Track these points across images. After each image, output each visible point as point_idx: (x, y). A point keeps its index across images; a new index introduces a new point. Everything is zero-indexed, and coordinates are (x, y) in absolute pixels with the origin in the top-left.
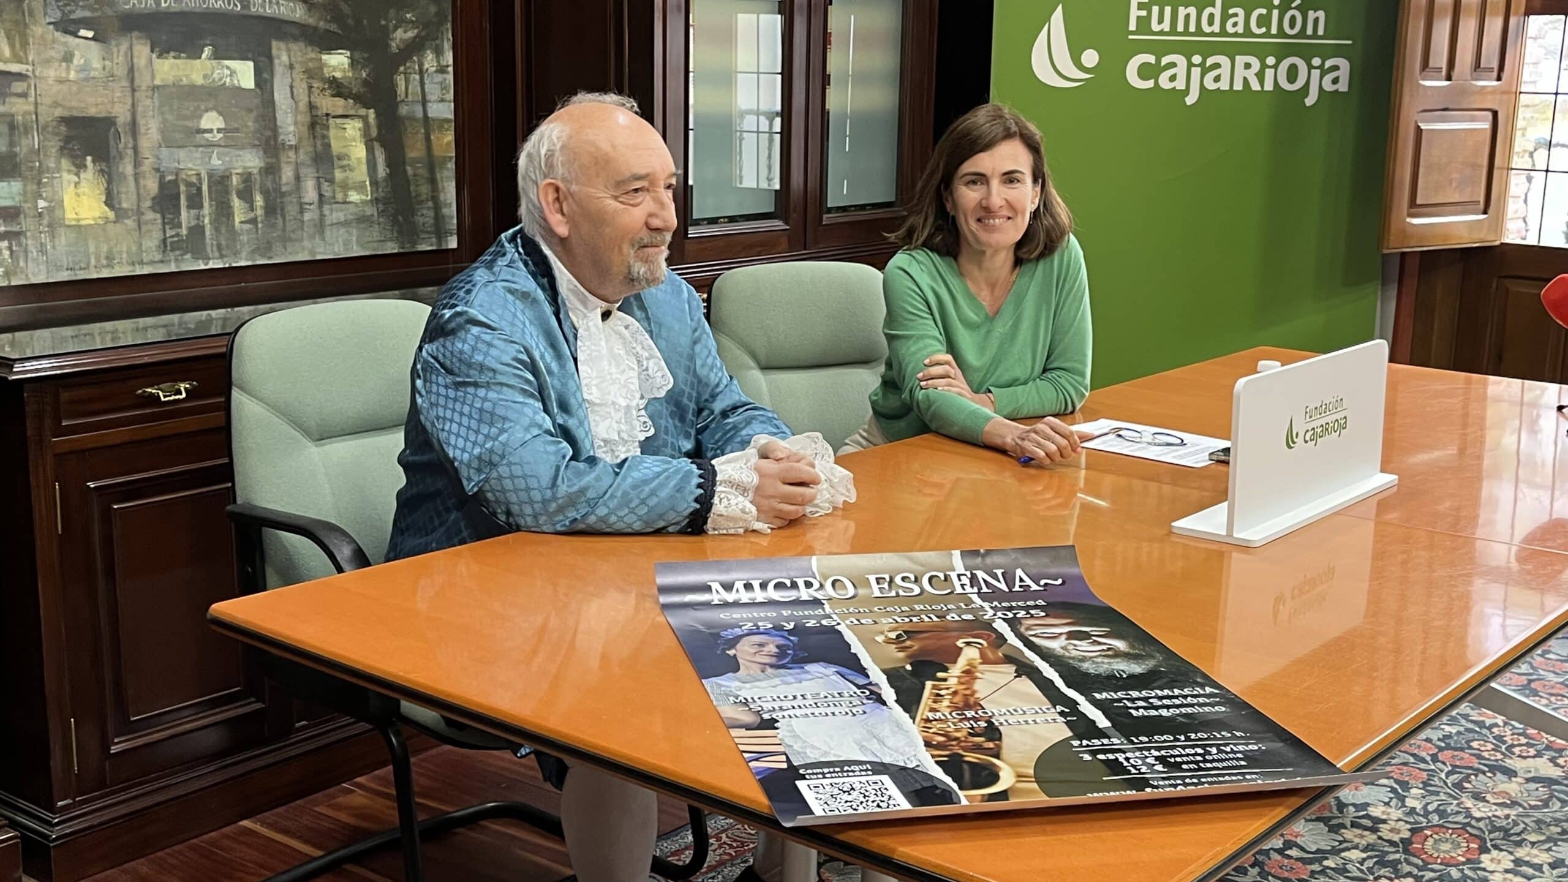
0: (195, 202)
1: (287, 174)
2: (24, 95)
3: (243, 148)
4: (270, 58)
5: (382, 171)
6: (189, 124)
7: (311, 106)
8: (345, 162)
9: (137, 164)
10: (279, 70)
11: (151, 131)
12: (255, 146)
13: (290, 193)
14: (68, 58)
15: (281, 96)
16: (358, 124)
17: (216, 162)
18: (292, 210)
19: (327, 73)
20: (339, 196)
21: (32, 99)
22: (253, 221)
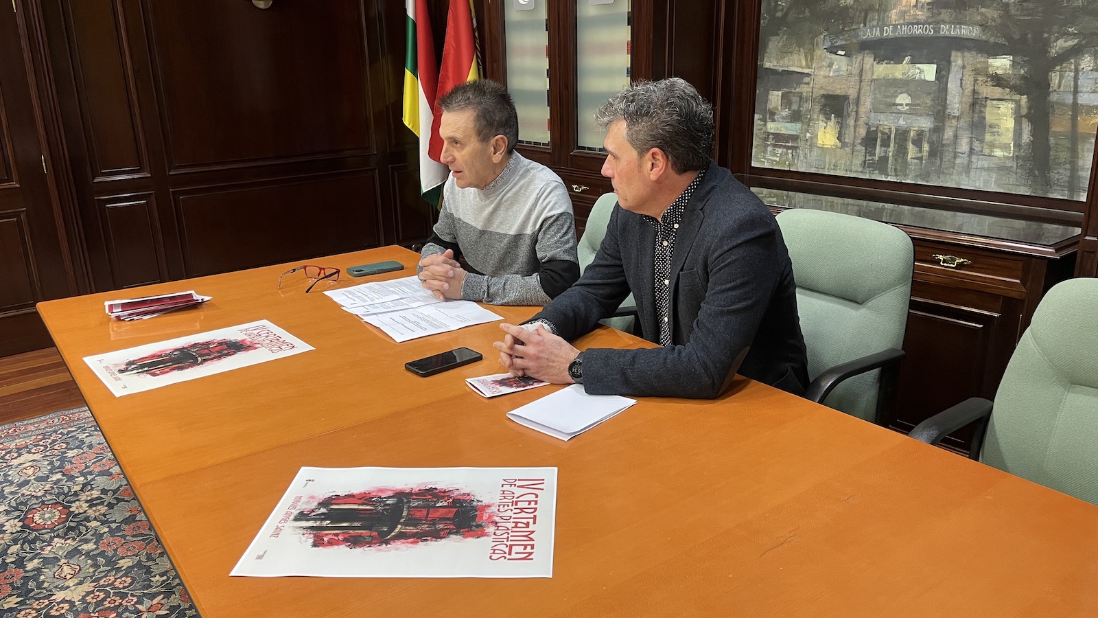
0: (886, 143)
1: (948, 134)
2: (808, 84)
3: (921, 115)
4: (949, 63)
5: (1026, 137)
6: (889, 100)
7: (974, 92)
8: (995, 130)
9: (857, 120)
10: (954, 69)
11: (867, 104)
12: (928, 115)
13: (948, 145)
14: (830, 65)
15: (953, 85)
16: (1011, 105)
17: (902, 122)
18: (948, 156)
19: (991, 71)
20: (986, 151)
21: (811, 85)
22: (920, 159)
